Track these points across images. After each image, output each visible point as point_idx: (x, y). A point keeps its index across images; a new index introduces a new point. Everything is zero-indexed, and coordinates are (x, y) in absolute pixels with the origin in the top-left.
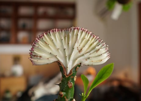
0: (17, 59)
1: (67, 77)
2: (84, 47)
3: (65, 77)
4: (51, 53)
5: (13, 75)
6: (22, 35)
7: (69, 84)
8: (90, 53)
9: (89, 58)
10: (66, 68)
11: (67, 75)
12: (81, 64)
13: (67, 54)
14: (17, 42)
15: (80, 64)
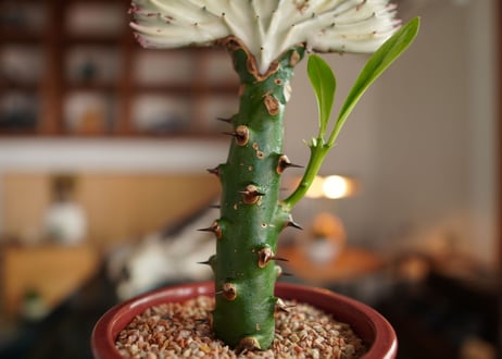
0: (63, 187)
1: (259, 79)
3: (256, 80)
4: (204, 8)
5: (52, 240)
6: (80, 107)
7: (268, 102)
8: (334, 13)
9: (333, 25)
10: (257, 58)
11: (261, 76)
12: (305, 44)
13: (259, 12)
14: (62, 130)
15: (302, 45)
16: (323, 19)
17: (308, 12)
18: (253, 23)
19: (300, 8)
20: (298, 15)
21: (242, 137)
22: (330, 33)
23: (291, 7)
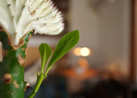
1: (15, 48)
2: (38, 8)
7: (20, 59)
9: (45, 24)
15: (33, 31)
16: (42, 21)
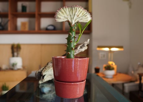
2: (80, 14)
4: (65, 17)
7: (73, 29)
11: (72, 26)
15: (78, 22)
16: (81, 18)
17: (79, 17)
18: (71, 19)
19: (78, 16)
20: (77, 17)
21: (70, 34)
22: (82, 20)
23: (77, 16)
